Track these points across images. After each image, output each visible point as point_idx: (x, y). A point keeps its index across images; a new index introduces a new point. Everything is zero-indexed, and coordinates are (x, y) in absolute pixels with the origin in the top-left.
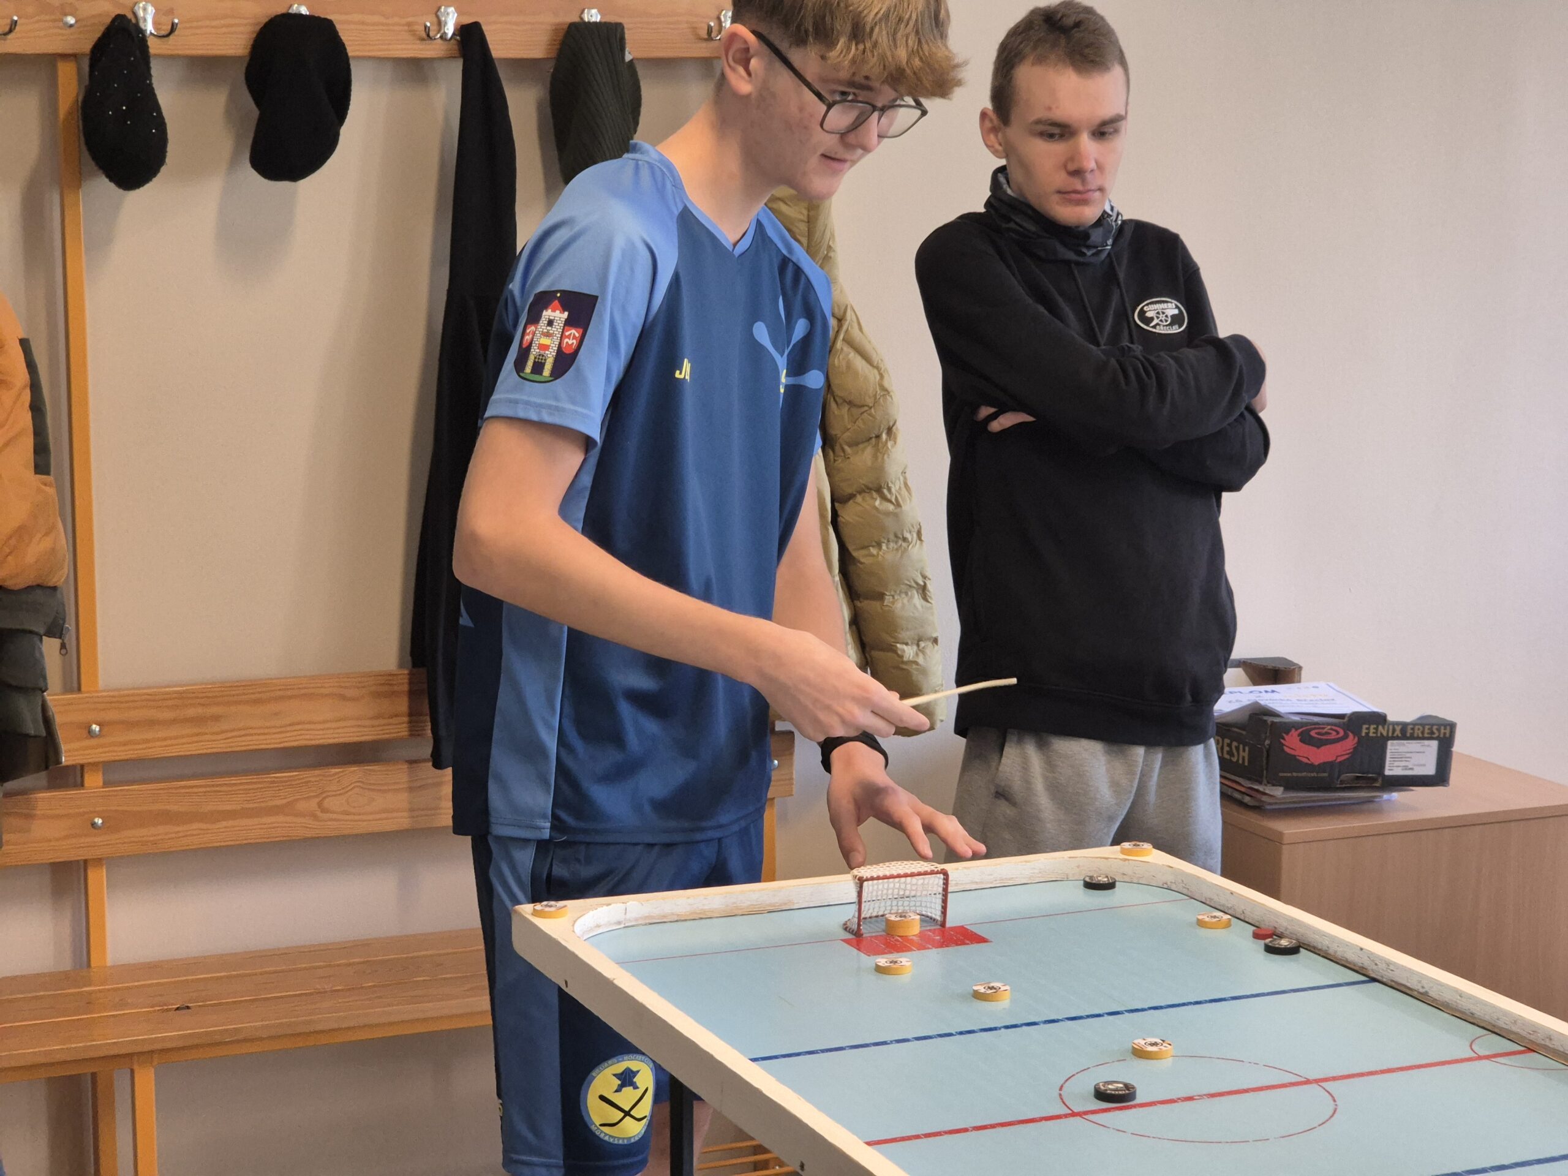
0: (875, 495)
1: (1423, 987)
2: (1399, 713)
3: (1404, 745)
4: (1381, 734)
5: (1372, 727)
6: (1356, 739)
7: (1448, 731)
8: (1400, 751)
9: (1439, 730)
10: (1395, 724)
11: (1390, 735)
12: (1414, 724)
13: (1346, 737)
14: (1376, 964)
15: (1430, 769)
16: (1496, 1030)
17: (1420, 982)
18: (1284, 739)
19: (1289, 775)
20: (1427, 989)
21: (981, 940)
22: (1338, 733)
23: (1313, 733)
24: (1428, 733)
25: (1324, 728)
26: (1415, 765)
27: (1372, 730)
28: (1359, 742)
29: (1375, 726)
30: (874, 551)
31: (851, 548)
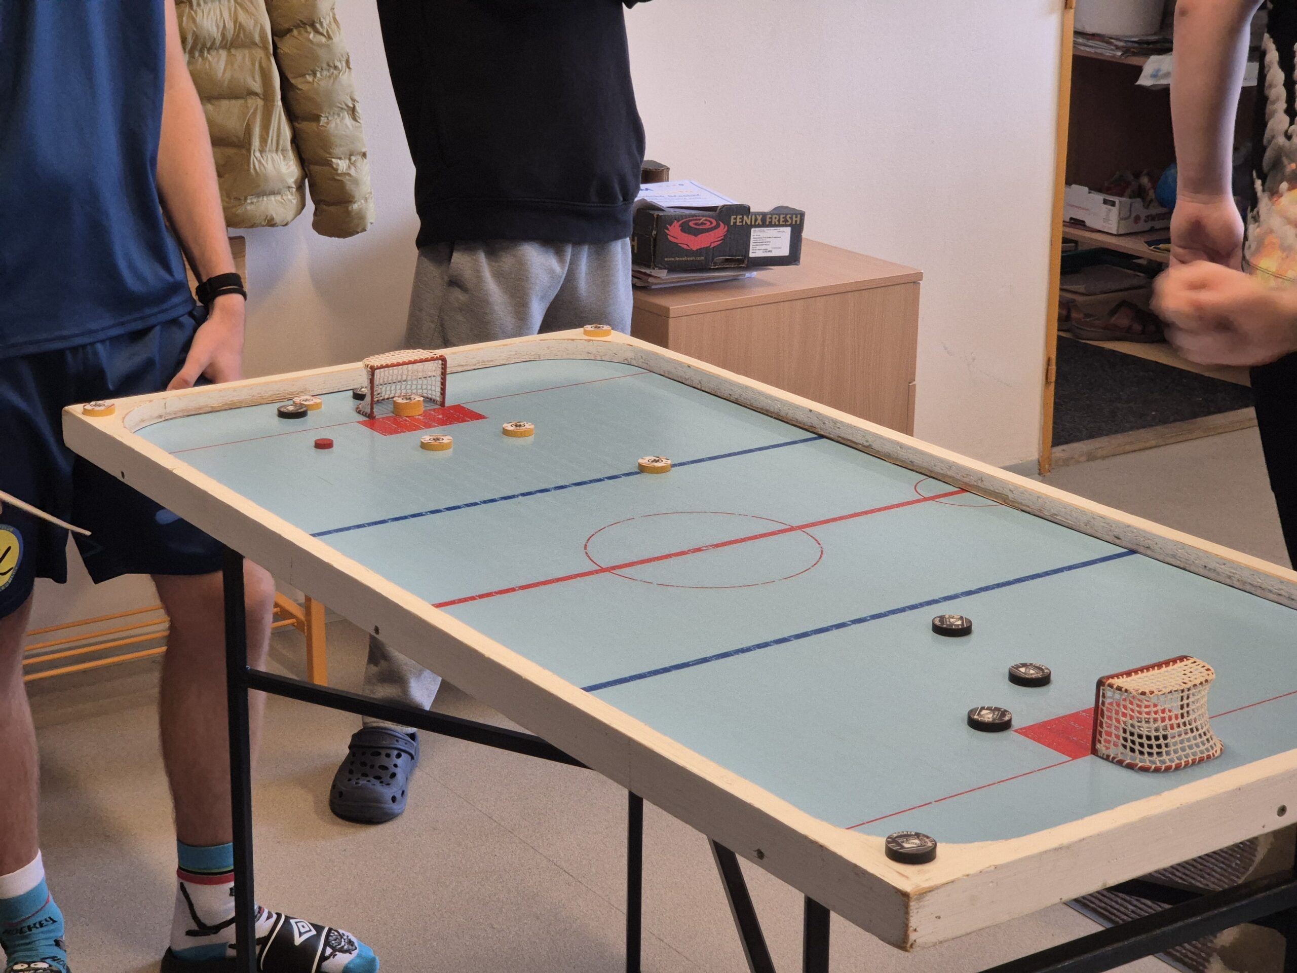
0: (309, 29)
1: (867, 441)
2: (760, 205)
3: (764, 231)
4: (746, 222)
5: (739, 217)
6: (726, 229)
7: (798, 219)
8: (761, 236)
9: (791, 218)
10: (756, 214)
11: (753, 223)
12: (772, 213)
13: (717, 226)
14: (824, 423)
15: (785, 251)
16: (933, 475)
17: (864, 437)
18: (668, 230)
19: (673, 259)
20: (871, 443)
21: (479, 417)
22: (711, 223)
23: (691, 224)
24: (783, 221)
25: (700, 220)
26: (772, 248)
27: (738, 220)
28: (728, 231)
29: (741, 217)
30: (309, 78)
31: (289, 76)
